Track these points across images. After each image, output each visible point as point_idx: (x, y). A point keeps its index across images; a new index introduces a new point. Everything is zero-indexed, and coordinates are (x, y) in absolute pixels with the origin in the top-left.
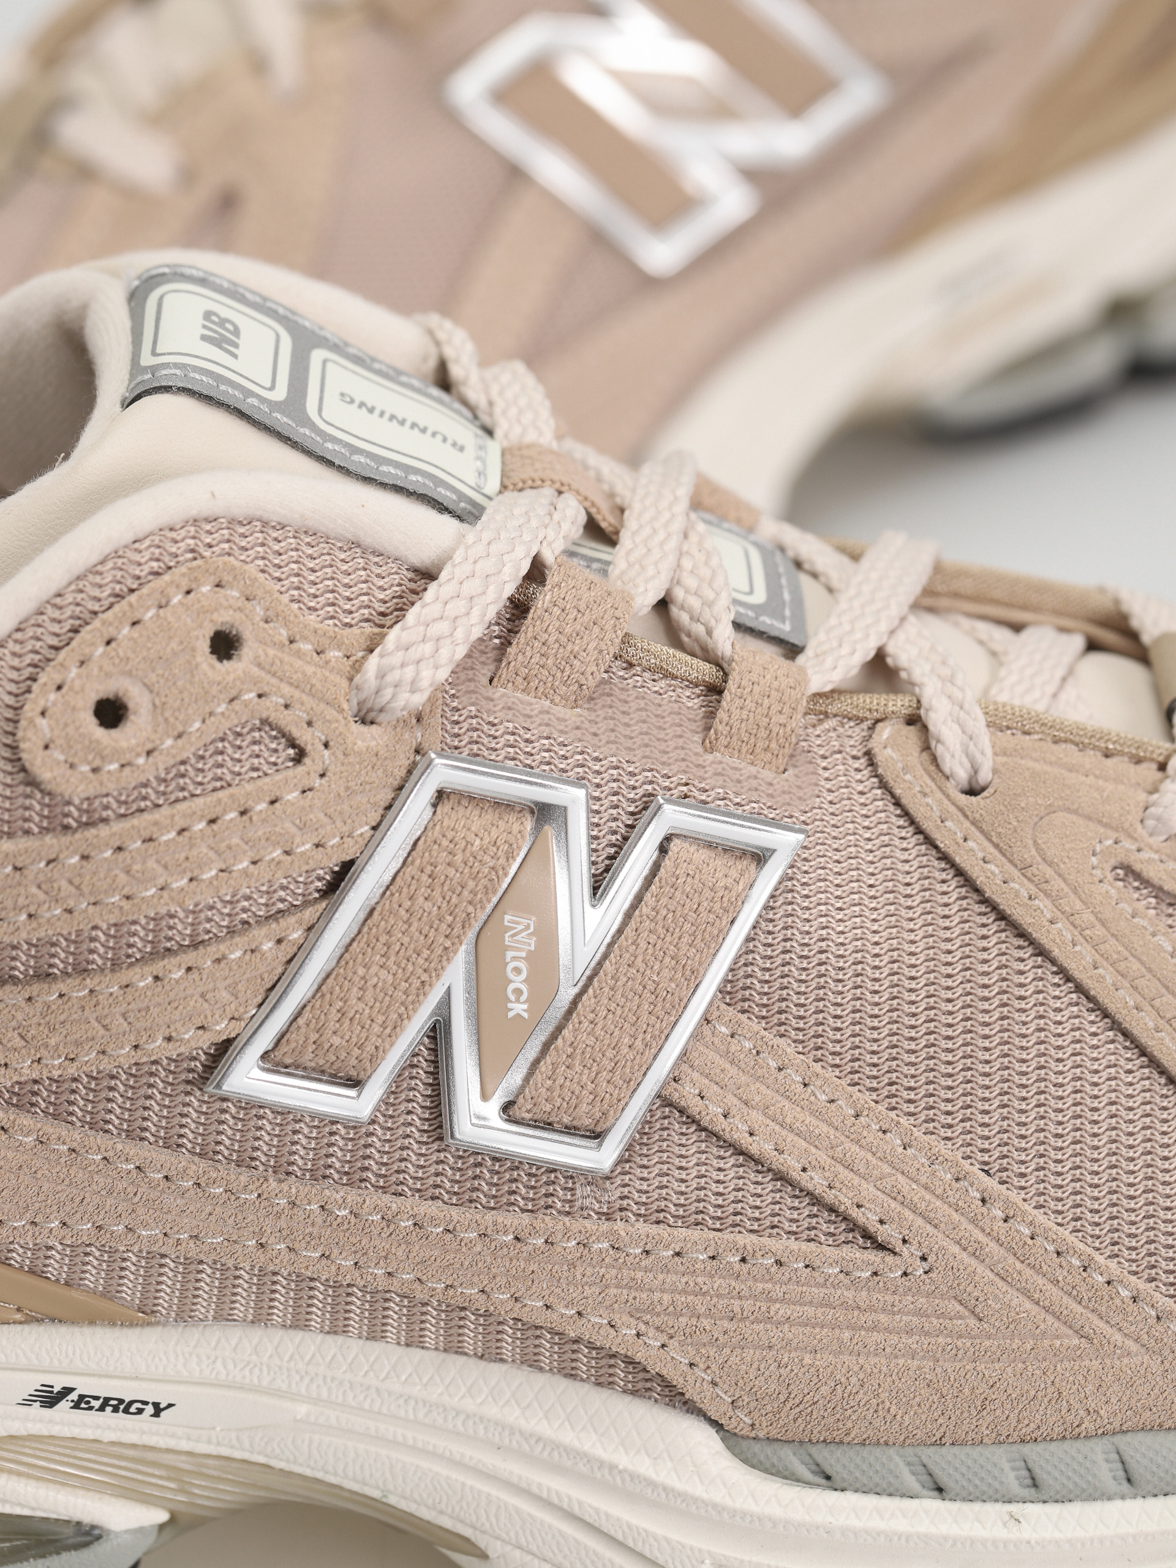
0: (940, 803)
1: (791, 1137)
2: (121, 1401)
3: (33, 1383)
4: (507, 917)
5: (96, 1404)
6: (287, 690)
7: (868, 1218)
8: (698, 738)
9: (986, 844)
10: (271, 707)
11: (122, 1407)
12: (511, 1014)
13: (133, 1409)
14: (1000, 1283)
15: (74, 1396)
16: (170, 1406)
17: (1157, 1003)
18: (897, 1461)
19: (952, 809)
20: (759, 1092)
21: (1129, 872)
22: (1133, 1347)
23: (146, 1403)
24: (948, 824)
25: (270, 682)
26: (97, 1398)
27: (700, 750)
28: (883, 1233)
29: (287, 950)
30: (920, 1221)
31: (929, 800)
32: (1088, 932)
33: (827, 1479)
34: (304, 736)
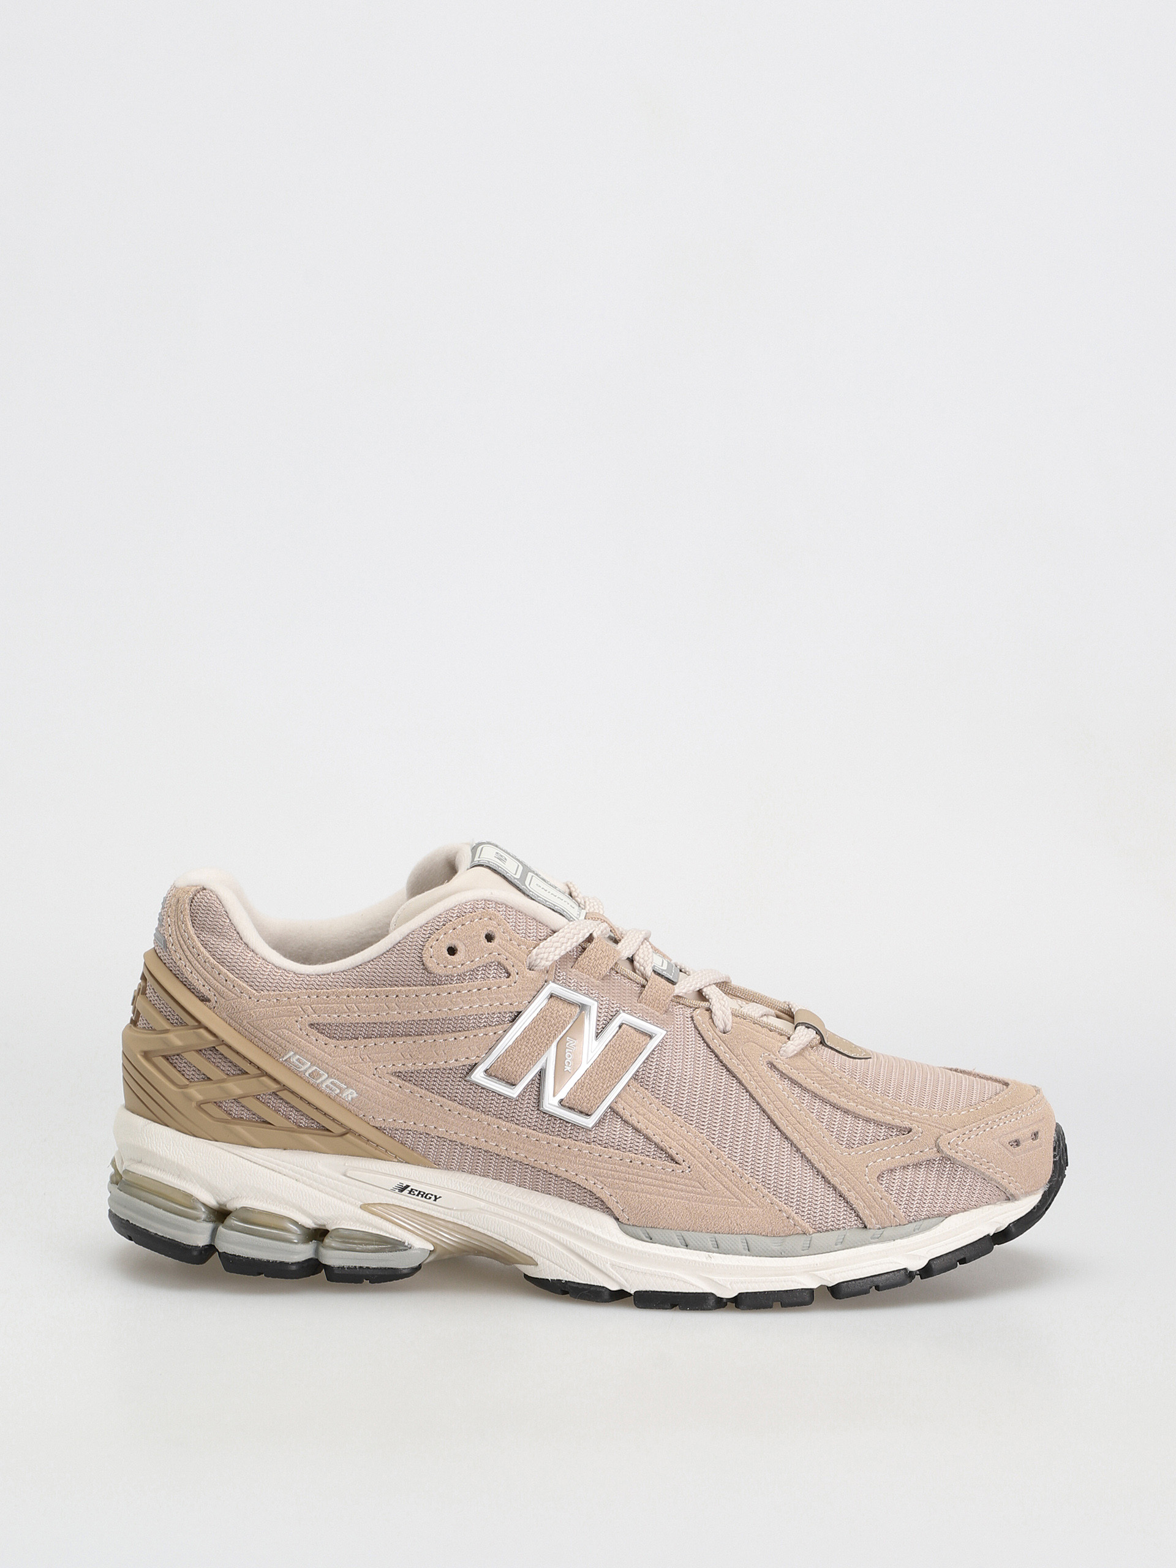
0: (713, 1034)
1: (651, 1125)
2: (424, 1193)
3: (396, 1182)
4: (568, 1038)
5: (416, 1193)
6: (507, 954)
7: (673, 1152)
8: (636, 999)
9: (726, 1048)
10: (502, 959)
11: (424, 1195)
12: (565, 1070)
13: (428, 1197)
14: (713, 1178)
15: (409, 1189)
16: (440, 1197)
17: (775, 1103)
18: (674, 1236)
19: (716, 1036)
20: (642, 1110)
21: (772, 1066)
22: (754, 1205)
23: (432, 1195)
24: (715, 1041)
25: (502, 951)
26: (417, 1191)
27: (636, 1001)
28: (677, 1158)
29: (496, 1037)
30: (689, 1155)
31: (709, 1033)
32: (755, 1078)
33: (651, 1239)
34: (511, 969)
